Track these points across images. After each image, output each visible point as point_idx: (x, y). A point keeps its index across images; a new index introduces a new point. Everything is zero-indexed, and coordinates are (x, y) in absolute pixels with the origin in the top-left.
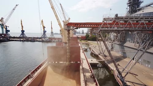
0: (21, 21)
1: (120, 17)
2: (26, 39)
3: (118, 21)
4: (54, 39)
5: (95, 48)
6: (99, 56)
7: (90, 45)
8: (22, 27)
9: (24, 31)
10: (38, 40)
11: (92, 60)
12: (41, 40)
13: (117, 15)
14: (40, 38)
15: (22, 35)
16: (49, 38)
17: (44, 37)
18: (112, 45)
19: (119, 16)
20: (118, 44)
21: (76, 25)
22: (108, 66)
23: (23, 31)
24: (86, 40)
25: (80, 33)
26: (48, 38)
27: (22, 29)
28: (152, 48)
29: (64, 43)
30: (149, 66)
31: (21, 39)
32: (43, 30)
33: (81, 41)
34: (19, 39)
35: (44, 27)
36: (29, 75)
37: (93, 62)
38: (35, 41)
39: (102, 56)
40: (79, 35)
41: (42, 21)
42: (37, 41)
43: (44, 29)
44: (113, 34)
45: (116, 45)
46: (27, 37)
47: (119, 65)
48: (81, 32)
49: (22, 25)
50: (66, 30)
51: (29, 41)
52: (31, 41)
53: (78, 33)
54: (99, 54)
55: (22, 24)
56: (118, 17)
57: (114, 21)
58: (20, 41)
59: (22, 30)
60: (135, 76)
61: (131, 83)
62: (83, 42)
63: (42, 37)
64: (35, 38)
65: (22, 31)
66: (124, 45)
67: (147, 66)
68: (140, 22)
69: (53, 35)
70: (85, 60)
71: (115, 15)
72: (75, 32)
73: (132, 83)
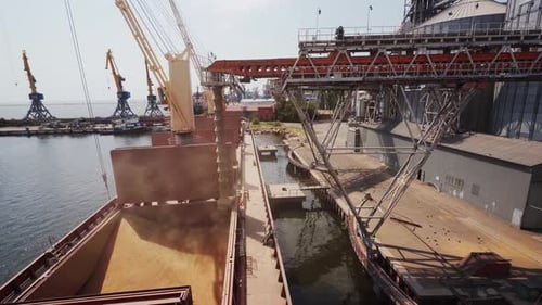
0: (25, 58)
1: (353, 37)
2: (49, 126)
3: (345, 52)
4: (157, 121)
5: (302, 145)
6: (313, 173)
7: (287, 136)
8: (32, 80)
9: (41, 96)
10: (98, 127)
11: (284, 189)
12: (110, 126)
13: (340, 31)
14: (106, 121)
15: (34, 110)
16: (142, 119)
17: (122, 116)
18: (358, 131)
19: (347, 33)
20: (375, 130)
21: (241, 68)
22: (335, 203)
23: (36, 98)
24: (276, 119)
25: (257, 96)
26: (136, 120)
27: (33, 87)
28: (473, 137)
29: (176, 137)
30: (461, 195)
31: (32, 129)
32: (115, 89)
33: (256, 123)
34: (23, 129)
35: (119, 80)
36: (49, 255)
37: (286, 195)
38: (85, 133)
39: (322, 171)
40: (251, 103)
41: (109, 57)
42: (96, 132)
43: (120, 86)
44: (361, 95)
45: (369, 132)
46: (55, 119)
47: (371, 199)
48: (261, 93)
49: (29, 74)
50: (209, 86)
51: (63, 133)
52: (71, 134)
53: (250, 97)
54: (313, 168)
55: (27, 68)
56: (346, 38)
57: (334, 53)
58: (29, 134)
59: (30, 91)
60: (412, 228)
61: (396, 250)
62: (265, 126)
63: (114, 117)
64: (84, 120)
65: (31, 96)
66: (393, 132)
67: (455, 194)
68: (456, 51)
69: (157, 108)
70: (257, 188)
71: (334, 31)
72: (241, 94)
73: (398, 248)
